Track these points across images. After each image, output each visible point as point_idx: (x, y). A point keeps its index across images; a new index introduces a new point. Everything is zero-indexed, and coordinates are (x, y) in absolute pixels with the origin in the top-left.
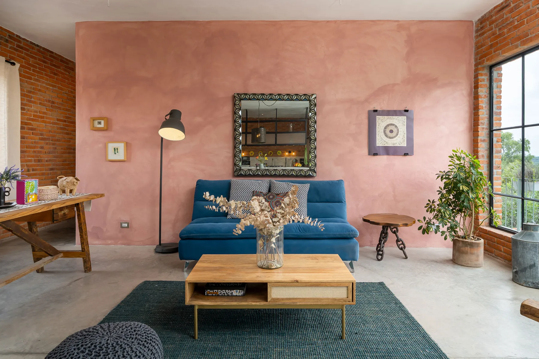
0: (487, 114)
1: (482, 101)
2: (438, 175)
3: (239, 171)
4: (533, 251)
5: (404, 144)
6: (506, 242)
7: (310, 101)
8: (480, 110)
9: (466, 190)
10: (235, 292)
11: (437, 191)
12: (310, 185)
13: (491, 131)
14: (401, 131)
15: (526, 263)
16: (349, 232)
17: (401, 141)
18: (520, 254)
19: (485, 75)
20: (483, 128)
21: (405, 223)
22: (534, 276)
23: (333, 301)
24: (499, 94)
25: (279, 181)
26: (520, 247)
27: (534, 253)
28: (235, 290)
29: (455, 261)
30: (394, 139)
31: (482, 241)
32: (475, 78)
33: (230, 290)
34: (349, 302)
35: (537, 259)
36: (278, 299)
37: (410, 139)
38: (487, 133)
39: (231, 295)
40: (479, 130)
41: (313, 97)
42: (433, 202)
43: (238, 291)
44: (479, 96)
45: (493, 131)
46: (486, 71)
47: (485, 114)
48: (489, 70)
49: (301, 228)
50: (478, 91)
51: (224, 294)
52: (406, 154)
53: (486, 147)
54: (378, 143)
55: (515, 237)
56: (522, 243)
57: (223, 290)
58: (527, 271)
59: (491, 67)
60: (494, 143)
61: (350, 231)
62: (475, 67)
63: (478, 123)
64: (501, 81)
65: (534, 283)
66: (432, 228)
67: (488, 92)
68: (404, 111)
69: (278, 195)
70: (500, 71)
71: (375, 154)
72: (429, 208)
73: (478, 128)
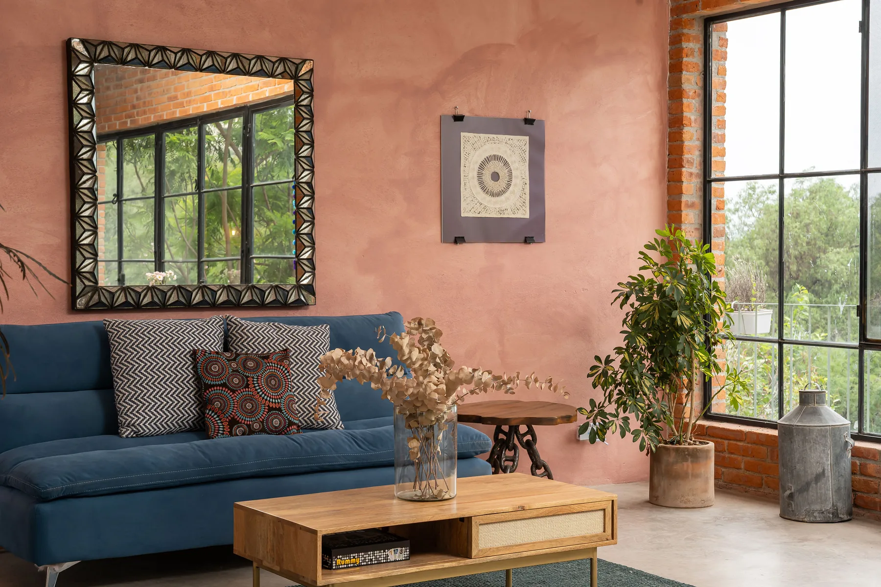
0: (698, 139)
1: (689, 106)
2: (617, 293)
3: (90, 294)
4: (820, 444)
5: (524, 213)
6: (749, 445)
7: (296, 78)
8: (686, 129)
9: (687, 326)
10: (393, 552)
11: (622, 332)
12: (330, 328)
13: (707, 182)
14: (517, 177)
15: (809, 472)
16: (472, 438)
17: (518, 204)
18: (797, 455)
19: (695, 38)
20: (691, 174)
21: (564, 414)
22: (823, 498)
23: (582, 542)
24: (722, 91)
25: (251, 320)
26: (798, 439)
27: (822, 448)
28: (393, 549)
29: (655, 501)
30: (503, 197)
31: (711, 445)
32: (672, 43)
33: (382, 551)
34: (607, 540)
35: (828, 460)
36: (490, 549)
37: (537, 199)
38: (698, 186)
39: (385, 561)
40: (684, 179)
41: (305, 69)
42: (608, 361)
43: (399, 549)
44: (684, 93)
45: (710, 182)
46: (695, 31)
47: (694, 138)
48: (702, 28)
49: (361, 440)
50: (680, 79)
51: (371, 560)
52: (527, 240)
53: (697, 221)
54: (465, 209)
55: (786, 422)
56: (802, 430)
57: (369, 553)
58: (810, 489)
59: (708, 22)
60: (712, 212)
61: (474, 438)
62: (672, 16)
63: (681, 160)
64: (725, 59)
65: (823, 513)
66: (614, 424)
67: (701, 84)
68: (523, 123)
69: (266, 357)
70: (723, 32)
71: (459, 240)
72: (599, 378)
73: (680, 174)
